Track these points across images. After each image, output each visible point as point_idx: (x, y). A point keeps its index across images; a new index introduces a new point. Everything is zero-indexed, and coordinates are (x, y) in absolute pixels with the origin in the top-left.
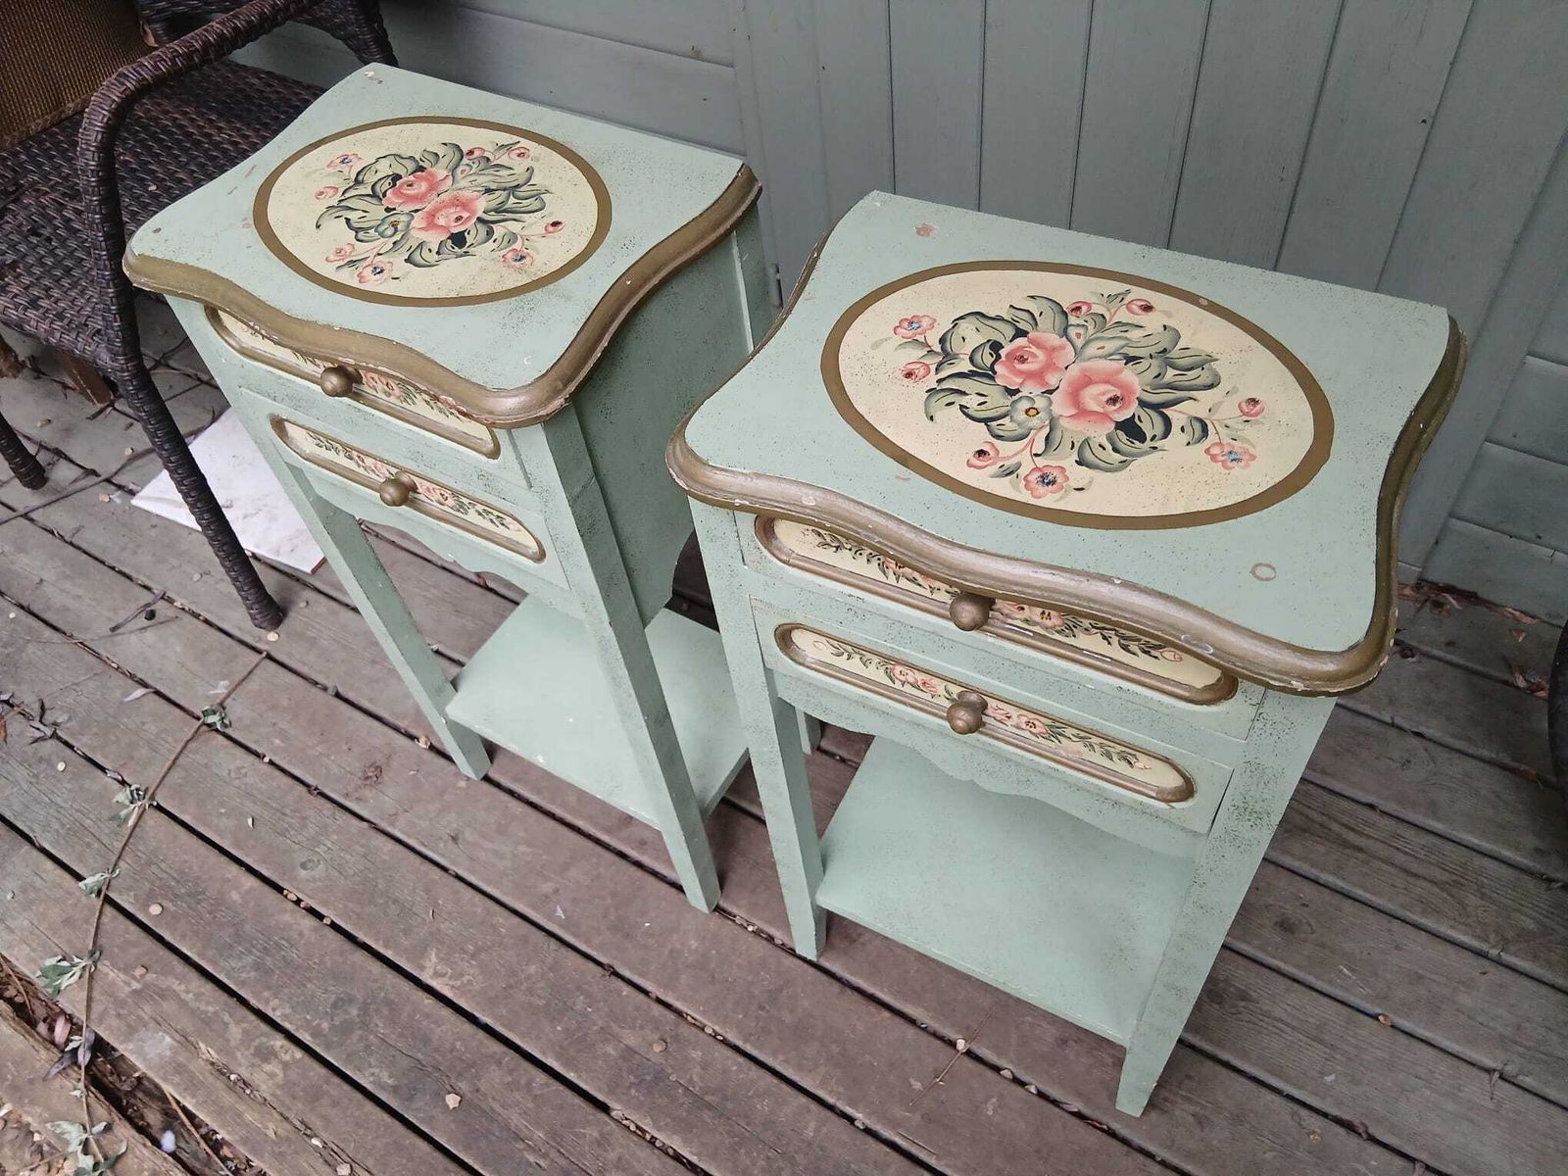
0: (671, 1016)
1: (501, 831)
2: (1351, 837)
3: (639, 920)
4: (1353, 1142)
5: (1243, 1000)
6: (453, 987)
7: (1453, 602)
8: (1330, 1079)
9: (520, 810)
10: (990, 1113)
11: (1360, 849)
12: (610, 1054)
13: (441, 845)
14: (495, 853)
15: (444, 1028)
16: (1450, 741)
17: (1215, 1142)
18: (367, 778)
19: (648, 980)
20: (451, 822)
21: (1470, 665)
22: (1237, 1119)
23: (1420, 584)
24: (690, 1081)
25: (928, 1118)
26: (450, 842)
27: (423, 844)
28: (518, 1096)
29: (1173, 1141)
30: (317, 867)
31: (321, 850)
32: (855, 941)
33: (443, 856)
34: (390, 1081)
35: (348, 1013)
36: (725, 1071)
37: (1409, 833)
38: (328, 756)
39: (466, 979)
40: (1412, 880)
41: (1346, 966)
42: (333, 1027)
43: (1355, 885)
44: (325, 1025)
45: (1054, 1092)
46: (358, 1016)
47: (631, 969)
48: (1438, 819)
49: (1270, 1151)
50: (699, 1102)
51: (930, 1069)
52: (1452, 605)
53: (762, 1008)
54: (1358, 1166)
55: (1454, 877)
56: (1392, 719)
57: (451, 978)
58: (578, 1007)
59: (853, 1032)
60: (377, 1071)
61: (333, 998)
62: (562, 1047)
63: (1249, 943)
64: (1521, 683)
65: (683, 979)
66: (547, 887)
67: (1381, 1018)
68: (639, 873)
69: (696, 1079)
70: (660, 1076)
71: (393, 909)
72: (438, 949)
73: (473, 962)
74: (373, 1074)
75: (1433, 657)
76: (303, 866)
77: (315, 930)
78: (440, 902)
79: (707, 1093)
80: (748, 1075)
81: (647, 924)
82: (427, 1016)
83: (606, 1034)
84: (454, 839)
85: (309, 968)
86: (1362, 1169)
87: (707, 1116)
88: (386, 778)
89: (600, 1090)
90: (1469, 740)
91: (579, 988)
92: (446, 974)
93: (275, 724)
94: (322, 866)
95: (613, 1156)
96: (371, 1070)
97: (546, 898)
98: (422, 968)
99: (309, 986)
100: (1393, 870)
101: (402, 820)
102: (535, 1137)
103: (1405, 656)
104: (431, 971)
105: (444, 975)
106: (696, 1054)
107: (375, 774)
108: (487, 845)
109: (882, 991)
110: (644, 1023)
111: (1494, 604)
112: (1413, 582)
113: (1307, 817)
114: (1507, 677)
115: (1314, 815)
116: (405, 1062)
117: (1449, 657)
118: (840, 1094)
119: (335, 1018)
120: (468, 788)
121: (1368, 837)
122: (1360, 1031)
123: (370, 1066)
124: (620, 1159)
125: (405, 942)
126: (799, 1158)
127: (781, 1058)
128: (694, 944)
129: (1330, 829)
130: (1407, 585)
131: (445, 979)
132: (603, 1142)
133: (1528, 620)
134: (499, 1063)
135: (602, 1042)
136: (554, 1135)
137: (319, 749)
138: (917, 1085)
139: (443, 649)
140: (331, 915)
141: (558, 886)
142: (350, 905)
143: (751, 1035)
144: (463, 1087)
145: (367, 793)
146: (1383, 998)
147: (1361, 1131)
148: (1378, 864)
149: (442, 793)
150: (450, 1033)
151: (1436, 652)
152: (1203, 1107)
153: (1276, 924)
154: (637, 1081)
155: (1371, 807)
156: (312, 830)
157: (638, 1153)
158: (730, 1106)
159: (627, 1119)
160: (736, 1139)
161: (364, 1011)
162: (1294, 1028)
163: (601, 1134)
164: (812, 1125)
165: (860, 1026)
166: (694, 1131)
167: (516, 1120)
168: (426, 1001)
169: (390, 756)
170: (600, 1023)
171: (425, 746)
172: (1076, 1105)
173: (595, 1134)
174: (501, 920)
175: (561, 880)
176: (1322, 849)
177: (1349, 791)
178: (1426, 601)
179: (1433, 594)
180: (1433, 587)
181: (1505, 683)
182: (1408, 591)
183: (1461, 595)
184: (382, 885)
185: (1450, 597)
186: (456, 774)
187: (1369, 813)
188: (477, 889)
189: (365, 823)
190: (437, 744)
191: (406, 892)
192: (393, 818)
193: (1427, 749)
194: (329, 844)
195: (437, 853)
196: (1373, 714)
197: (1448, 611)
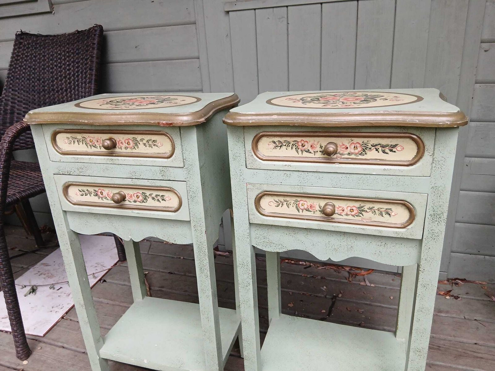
2: (475, 354)
7: (461, 282)
11: (482, 358)
16: (485, 320)
21: (476, 298)
23: (448, 279)
75: (464, 298)
90: (491, 318)
103: (456, 299)
111: (472, 281)
112: (446, 279)
113: (458, 351)
114: (489, 299)
115: (460, 350)
117: (468, 297)
121: (481, 353)
129: (468, 354)
133: (484, 283)
148: (490, 361)
151: (465, 296)
155: (476, 344)
176: (470, 360)
177: (465, 340)
178: (452, 284)
179: (454, 281)
180: (452, 280)
181: (490, 301)
182: (446, 282)
183: (462, 280)
185: (459, 281)
187: (476, 346)
193: (480, 323)
196: (458, 317)
197: (460, 285)
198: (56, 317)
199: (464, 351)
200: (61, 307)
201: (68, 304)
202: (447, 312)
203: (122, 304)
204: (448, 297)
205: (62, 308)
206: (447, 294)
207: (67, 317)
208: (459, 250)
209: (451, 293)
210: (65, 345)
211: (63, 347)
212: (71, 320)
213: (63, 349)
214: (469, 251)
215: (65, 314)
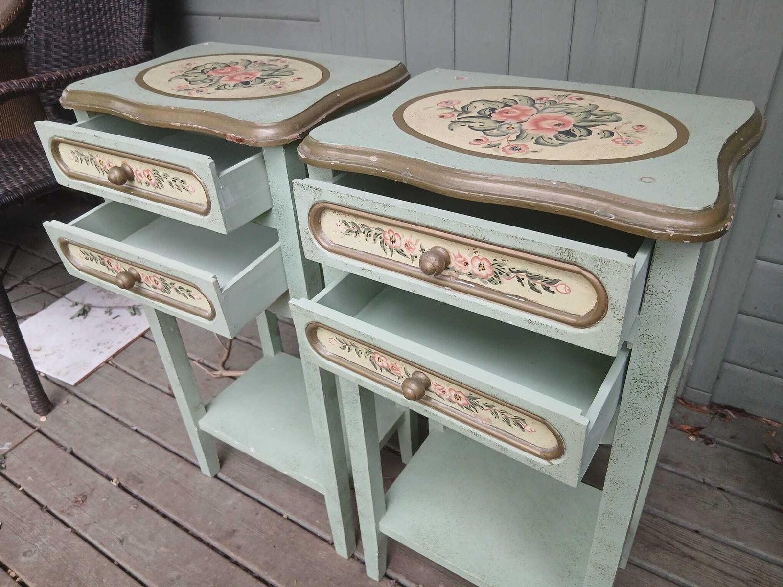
1: (151, 537)
2: (685, 550)
7: (732, 414)
9: (165, 525)
11: (693, 558)
13: (113, 545)
14: (145, 551)
16: (740, 492)
18: (77, 502)
20: (121, 531)
21: (745, 449)
23: (711, 405)
26: (118, 543)
27: (101, 543)
30: (34, 553)
31: (38, 544)
33: (112, 552)
37: (721, 548)
38: (57, 488)
40: (727, 578)
48: (738, 539)
52: (731, 415)
55: (754, 577)
56: (704, 480)
64: (777, 459)
66: (174, 574)
75: (723, 445)
76: (25, 554)
78: (104, 580)
84: (121, 541)
88: (88, 502)
90: (751, 492)
93: (31, 468)
94: (36, 555)
97: (172, 581)
101: (92, 528)
103: (707, 444)
107: (82, 500)
108: (141, 546)
111: (756, 416)
112: (707, 403)
113: (658, 537)
114: (768, 456)
115: (662, 536)
117: (733, 445)
120: (135, 511)
121: (696, 550)
129: (673, 546)
130: (704, 405)
133: (776, 424)
137: (53, 483)
139: (139, 429)
141: (180, 573)
145: (75, 511)
148: (704, 567)
151: (725, 442)
155: (697, 532)
156: (36, 531)
169: (93, 490)
171: (115, 484)
175: (183, 570)
176: (667, 557)
177: (682, 522)
178: (716, 414)
179: (719, 410)
180: (719, 406)
181: (769, 459)
182: (705, 408)
183: (736, 411)
184: (70, 568)
185: (730, 412)
186: (131, 502)
187: (696, 536)
188: (129, 574)
189: (70, 530)
190: (123, 484)
191: (85, 573)
192: (86, 527)
193: (726, 497)
194: (44, 541)
195: (109, 549)
196: (693, 476)
197: (729, 419)
198: (98, 360)
199: (668, 539)
200: (108, 345)
201: (119, 343)
202: (677, 464)
204: (692, 438)
205: (109, 348)
206: (695, 431)
207: (114, 362)
208: (742, 362)
209: (702, 433)
210: (98, 404)
211: (96, 407)
212: (117, 367)
213: (94, 409)
214: (759, 366)
215: (112, 358)
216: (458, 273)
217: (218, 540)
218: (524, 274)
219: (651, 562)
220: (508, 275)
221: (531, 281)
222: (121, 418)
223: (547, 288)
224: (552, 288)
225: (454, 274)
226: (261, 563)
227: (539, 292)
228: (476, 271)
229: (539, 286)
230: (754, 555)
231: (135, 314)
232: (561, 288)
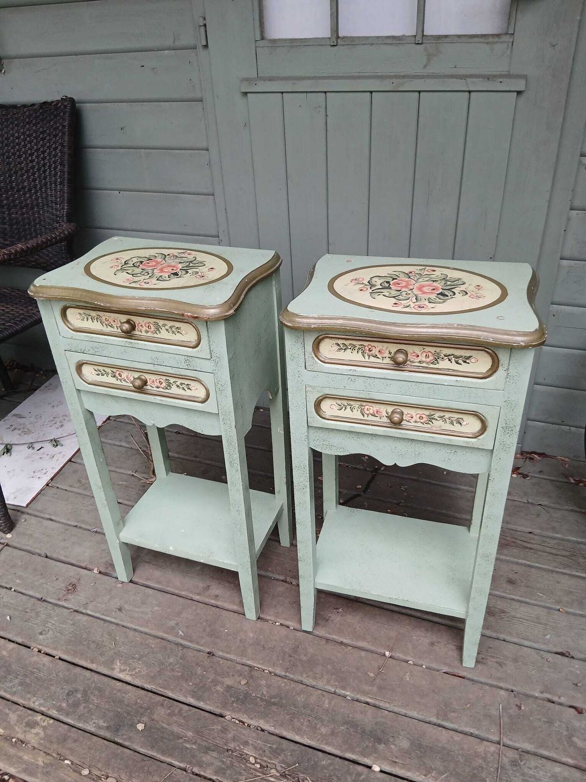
0: (247, 668)
1: (143, 603)
2: (525, 544)
3: (222, 629)
4: (566, 660)
5: (503, 613)
6: (131, 675)
7: (537, 457)
8: (548, 637)
10: (408, 679)
11: (531, 549)
12: (219, 690)
13: (113, 613)
14: (143, 613)
15: (130, 694)
16: (552, 505)
17: (509, 671)
18: (69, 590)
19: (231, 654)
20: (116, 603)
21: (550, 478)
22: (515, 660)
23: (522, 453)
24: (263, 694)
25: (380, 688)
26: (118, 611)
27: (103, 614)
28: (175, 718)
29: (491, 675)
30: (48, 633)
31: (49, 625)
32: (328, 620)
33: (115, 618)
34: (105, 725)
35: (76, 697)
36: (279, 687)
37: (548, 540)
38: (46, 583)
39: (137, 670)
40: (556, 557)
41: (540, 593)
42: (68, 705)
43: (533, 562)
44: (64, 705)
45: (434, 665)
46: (82, 697)
47: (222, 651)
48: (557, 533)
49: (533, 670)
50: (269, 703)
51: (376, 667)
52: (536, 458)
53: (290, 656)
54: (571, 669)
55: (572, 553)
56: (528, 501)
57: (129, 671)
58: (199, 672)
59: (336, 658)
60: (96, 721)
61: (67, 691)
62: (193, 692)
63: (498, 591)
64: (572, 481)
65: (249, 650)
66: (172, 623)
67: (561, 610)
68: (218, 609)
69: (265, 693)
70: (247, 695)
71: (93, 646)
72: (120, 660)
73: (140, 662)
74: (94, 723)
75: (535, 477)
76: (41, 634)
77: (52, 662)
78: (117, 638)
79: (272, 699)
80: (290, 686)
81: (226, 631)
82: (119, 690)
83: (215, 682)
84: (120, 610)
85: (51, 680)
86: (573, 669)
87: (274, 708)
88: (79, 589)
89: (217, 707)
90: (559, 504)
91: (197, 664)
92: (126, 670)
93: (15, 574)
94: (51, 632)
95: (230, 736)
96: (93, 721)
97: (173, 628)
98: (113, 669)
99: (52, 688)
100: (545, 554)
101: (90, 606)
102: (188, 735)
103: (525, 478)
104: (118, 670)
105: (124, 670)
106: (263, 682)
107: (72, 588)
108: (137, 609)
109: (346, 639)
110: (234, 673)
111: (553, 456)
112: (519, 452)
113: (506, 540)
114: (565, 480)
115: (508, 538)
116: (111, 714)
117: (542, 476)
118: (336, 685)
119: (69, 701)
120: (122, 587)
121: (532, 543)
122: (554, 616)
123: (92, 719)
124: (234, 737)
125: (102, 659)
126: (324, 717)
127: (305, 676)
128: (251, 635)
129: (517, 543)
131: (127, 672)
132: (224, 730)
133: (567, 459)
134: (162, 705)
135: (214, 686)
136: (197, 732)
137: (41, 581)
138: (372, 675)
140: (58, 654)
141: (178, 622)
142: (69, 647)
143: (288, 668)
144: (145, 720)
145: (70, 596)
146: (558, 602)
147: (567, 655)
148: (539, 553)
149: (111, 590)
150: (133, 696)
151: (536, 475)
152: (500, 658)
153: (507, 581)
154: (235, 700)
155: (530, 533)
156: (43, 617)
157: (244, 732)
158: (284, 702)
159: (233, 718)
160: (291, 716)
161: (85, 693)
162: (526, 620)
163: (223, 727)
164: (327, 701)
165: (339, 655)
166: (270, 716)
167: (175, 729)
168: (118, 684)
169: (79, 579)
170: (212, 678)
171: (97, 572)
172: (446, 669)
173: (219, 728)
174: (151, 641)
175: (178, 619)
177: (519, 528)
178: (526, 458)
179: (528, 455)
180: (527, 453)
181: (567, 482)
182: (519, 456)
183: (540, 454)
184: (84, 636)
185: (535, 456)
186: (116, 582)
187: (531, 535)
188: (135, 630)
189: (71, 610)
190: (103, 570)
191: (98, 637)
192: (86, 605)
193: (544, 509)
194: (53, 622)
195: (111, 617)
196: (520, 500)
197: (536, 461)
198: (40, 484)
199: (514, 540)
200: (44, 471)
201: (53, 469)
203: (118, 470)
204: (514, 475)
205: (46, 473)
206: (515, 471)
207: (54, 484)
208: (538, 418)
209: (520, 471)
210: (53, 518)
211: (52, 520)
212: (58, 488)
213: (52, 522)
214: (550, 420)
215: (50, 481)
216: (413, 362)
217: (199, 594)
218: (452, 356)
219: (505, 555)
220: (443, 358)
221: (456, 360)
222: (79, 525)
223: (465, 362)
224: (468, 361)
225: (410, 363)
226: (238, 603)
227: (460, 364)
228: (424, 359)
229: (460, 361)
230: (569, 541)
231: (57, 445)
232: (473, 360)
